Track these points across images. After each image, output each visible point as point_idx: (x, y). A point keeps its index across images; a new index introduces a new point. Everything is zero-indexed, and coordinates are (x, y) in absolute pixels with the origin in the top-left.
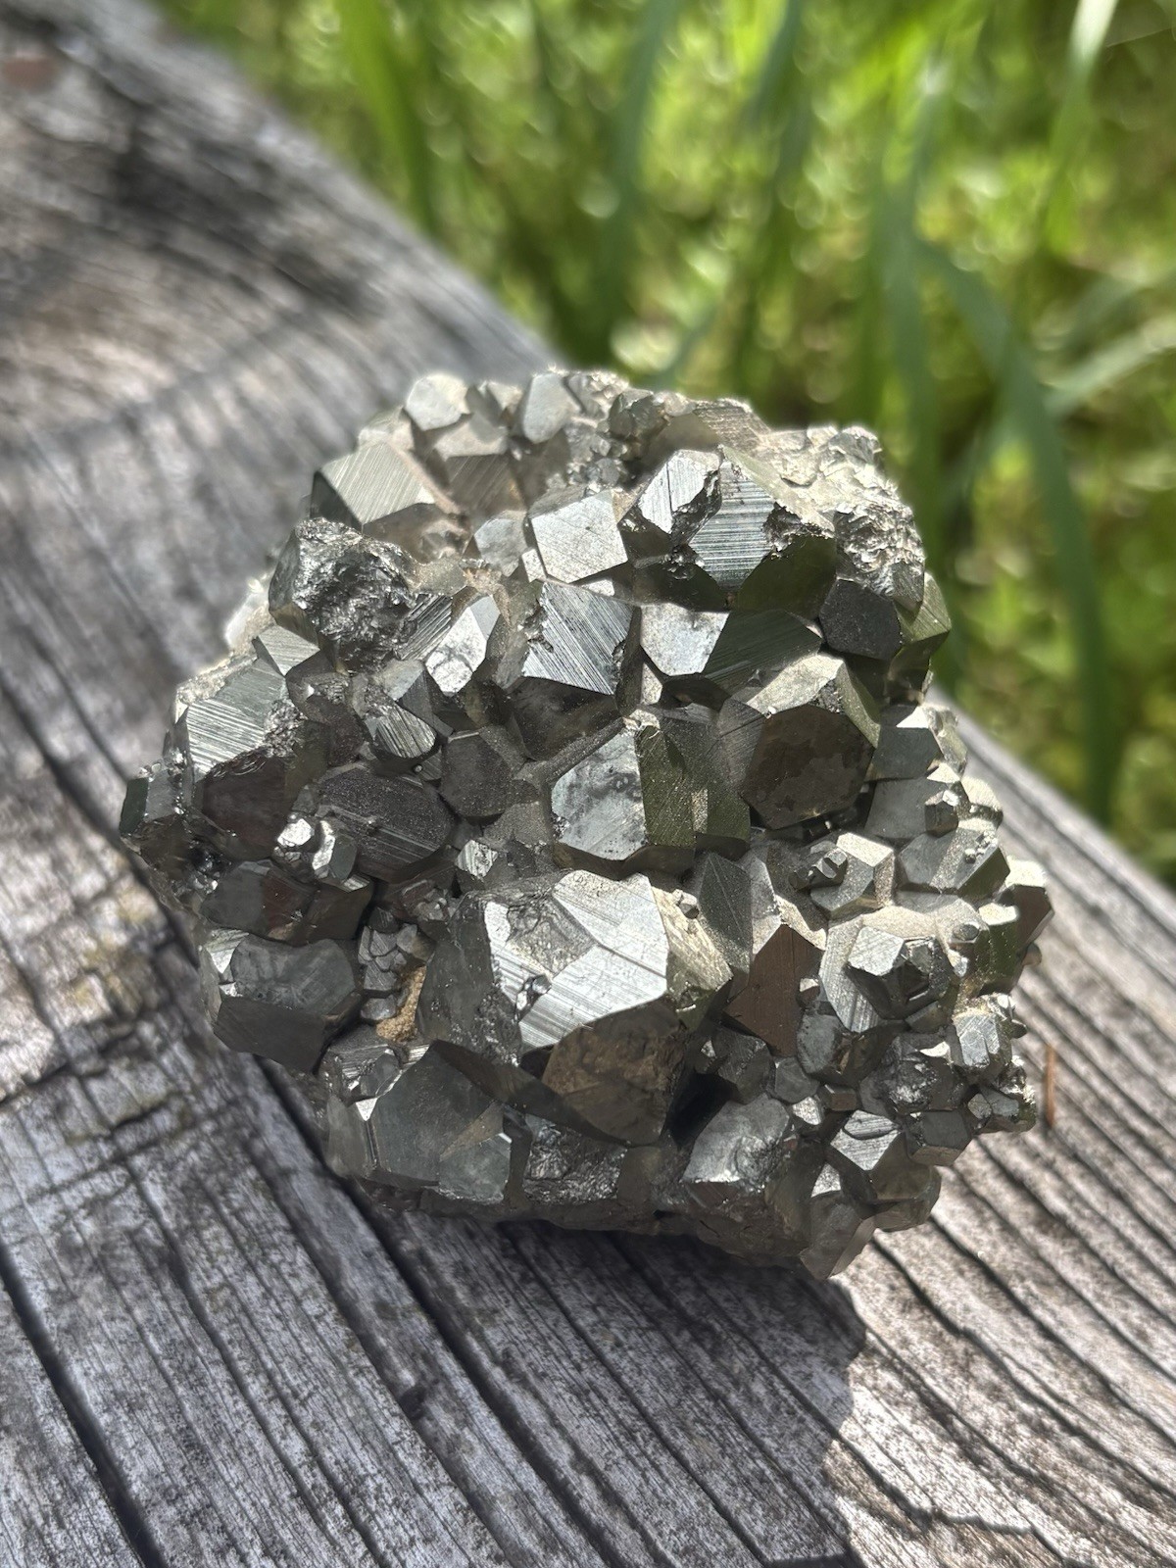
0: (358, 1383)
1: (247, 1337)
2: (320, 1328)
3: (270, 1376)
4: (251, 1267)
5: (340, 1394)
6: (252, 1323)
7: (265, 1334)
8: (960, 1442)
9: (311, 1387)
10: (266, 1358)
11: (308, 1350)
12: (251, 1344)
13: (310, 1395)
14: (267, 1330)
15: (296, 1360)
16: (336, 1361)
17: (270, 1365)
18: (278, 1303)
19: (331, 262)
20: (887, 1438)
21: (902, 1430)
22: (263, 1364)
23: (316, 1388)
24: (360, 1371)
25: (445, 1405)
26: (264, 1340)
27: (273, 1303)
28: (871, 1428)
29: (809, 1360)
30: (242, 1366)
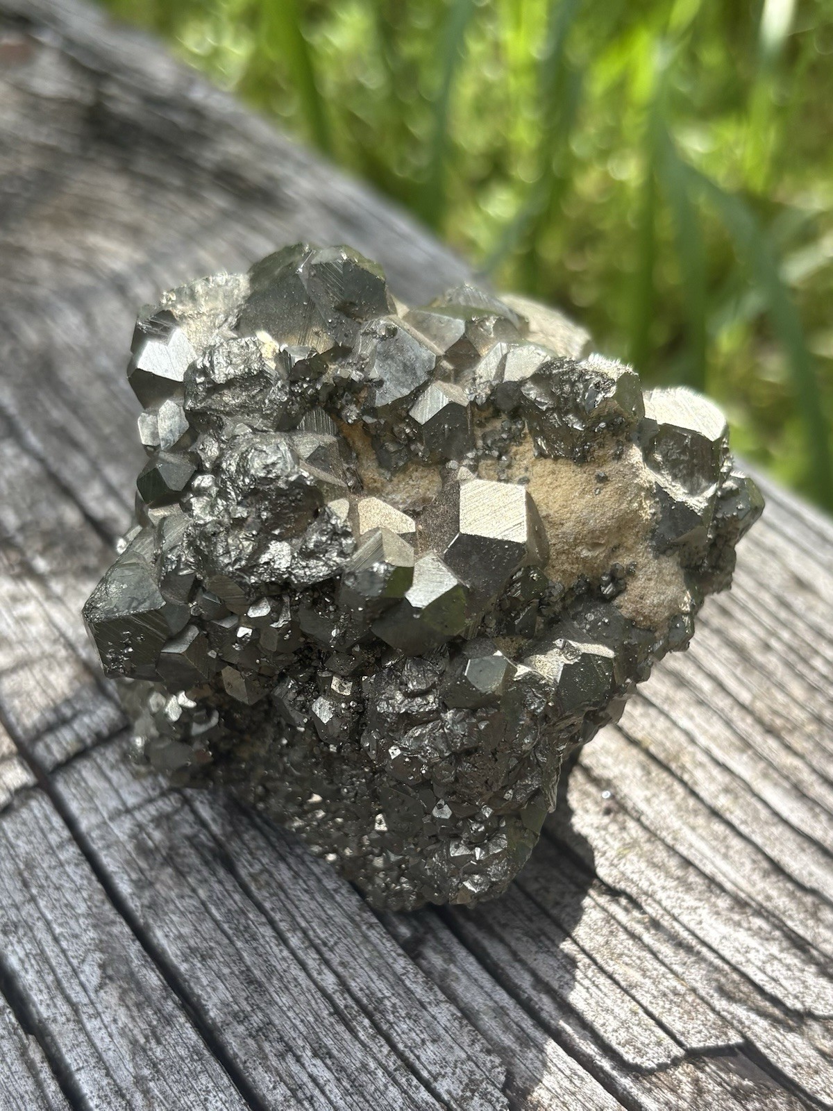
0: (370, 934)
1: (284, 905)
2: (338, 898)
3: (304, 932)
4: (282, 858)
5: (357, 942)
6: (287, 897)
7: (297, 903)
8: (817, 964)
9: (335, 938)
10: (300, 920)
11: (330, 913)
12: (288, 910)
13: (336, 943)
14: (299, 900)
15: (323, 920)
16: (352, 920)
17: (303, 924)
18: (305, 882)
20: (764, 963)
21: (774, 958)
22: (298, 924)
23: (339, 938)
24: (371, 926)
25: (434, 949)
26: (297, 907)
27: (301, 882)
28: (752, 956)
29: (699, 911)
30: (283, 926)
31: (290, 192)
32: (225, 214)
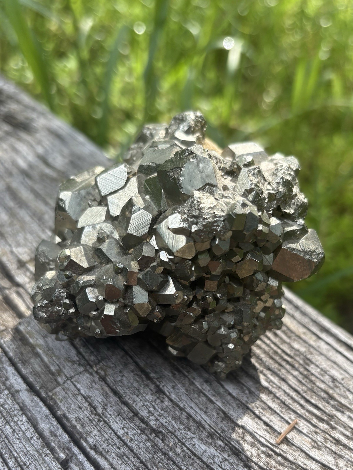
0: (46, 459)
1: (7, 446)
2: (32, 441)
3: (16, 459)
4: (8, 423)
5: (40, 463)
6: (9, 442)
7: (13, 445)
8: (244, 461)
9: (30, 461)
10: (14, 453)
11: (28, 449)
12: (9, 449)
13: (30, 464)
14: (14, 443)
15: (25, 453)
16: (38, 452)
17: (16, 455)
18: (17, 434)
19: (21, 118)
20: (221, 462)
21: (226, 459)
22: (13, 455)
23: (32, 461)
24: (47, 455)
25: (76, 464)
26: (13, 447)
27: (16, 434)
28: (216, 459)
29: (193, 439)
30: (6, 456)
31: (35, 125)
32: (8, 133)
